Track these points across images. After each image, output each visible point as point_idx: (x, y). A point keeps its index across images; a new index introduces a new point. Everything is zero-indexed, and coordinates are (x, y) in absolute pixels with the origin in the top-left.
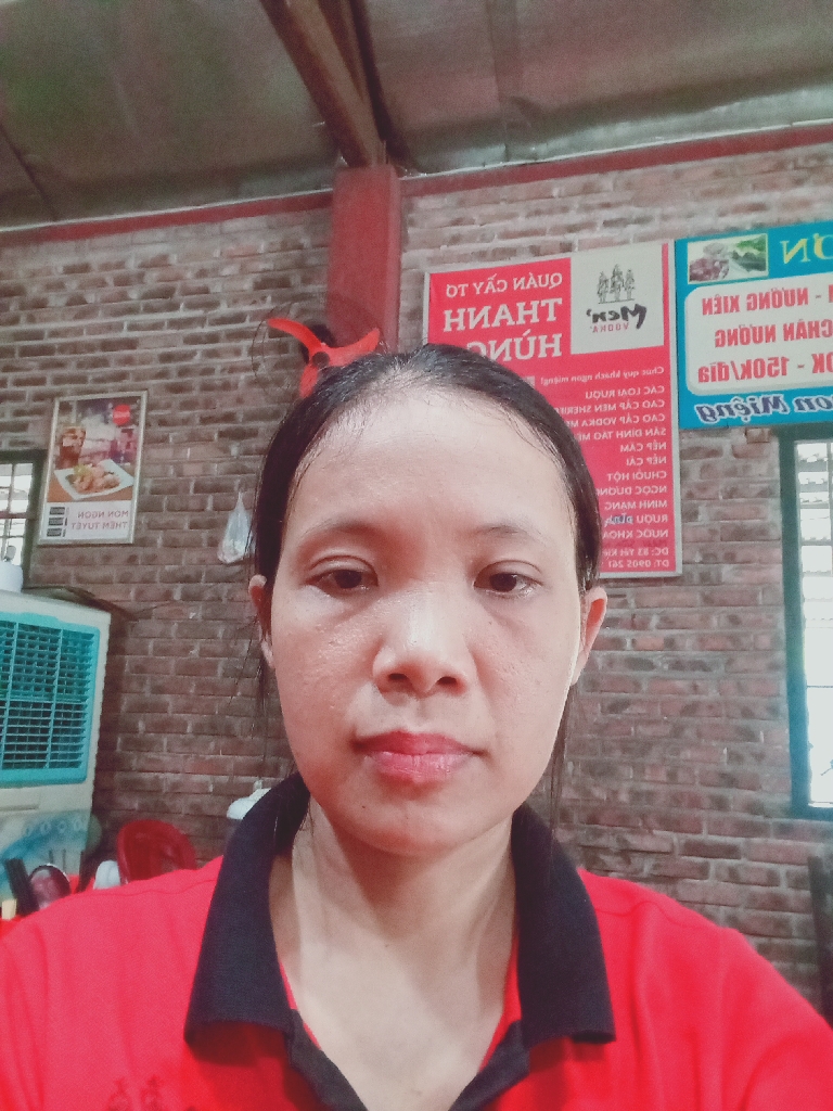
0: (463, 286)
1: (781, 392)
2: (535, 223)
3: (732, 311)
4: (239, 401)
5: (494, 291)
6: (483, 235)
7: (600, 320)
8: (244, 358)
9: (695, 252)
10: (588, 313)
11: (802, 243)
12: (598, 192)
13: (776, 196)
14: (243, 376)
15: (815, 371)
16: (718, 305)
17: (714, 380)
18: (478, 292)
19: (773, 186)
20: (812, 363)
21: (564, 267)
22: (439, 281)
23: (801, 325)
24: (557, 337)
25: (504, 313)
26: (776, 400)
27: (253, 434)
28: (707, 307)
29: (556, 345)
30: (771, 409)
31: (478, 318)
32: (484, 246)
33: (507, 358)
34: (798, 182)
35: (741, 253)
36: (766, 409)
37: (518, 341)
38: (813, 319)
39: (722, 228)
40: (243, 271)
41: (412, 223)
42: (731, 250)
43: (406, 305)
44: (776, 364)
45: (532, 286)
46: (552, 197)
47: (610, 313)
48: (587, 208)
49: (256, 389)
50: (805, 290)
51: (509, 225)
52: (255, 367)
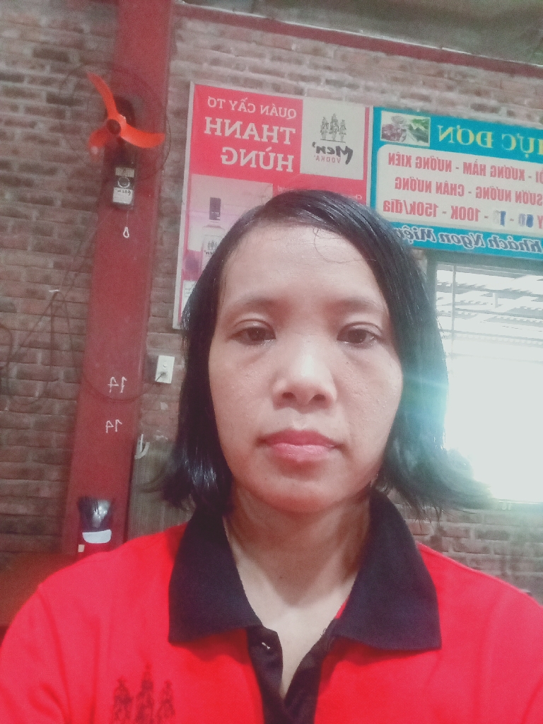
0: (222, 101)
1: (432, 227)
2: (277, 65)
3: (406, 166)
4: (15, 152)
5: (245, 111)
6: (238, 65)
7: (321, 152)
8: (20, 115)
9: (387, 118)
10: (314, 144)
11: (450, 130)
12: (324, 55)
13: (436, 94)
14: (18, 132)
15: (452, 217)
16: (398, 160)
17: (393, 211)
18: (233, 109)
19: (435, 87)
20: (450, 212)
21: (298, 106)
22: (203, 93)
23: (446, 185)
24: (291, 158)
25: (252, 130)
26: (429, 231)
27: (29, 184)
28: (391, 159)
29: (290, 164)
30: (426, 238)
31: (232, 129)
32: (239, 73)
33: (253, 165)
34: (450, 88)
35: (415, 128)
36: (423, 238)
37: (262, 154)
38: (454, 183)
39: (403, 106)
40: (23, 38)
41: (181, 38)
42: (408, 123)
43: (172, 104)
44: (431, 209)
45: (274, 114)
46: (290, 50)
47: (328, 148)
48: (316, 67)
49: (31, 145)
50: (450, 162)
51: (257, 61)
52: (32, 125)
